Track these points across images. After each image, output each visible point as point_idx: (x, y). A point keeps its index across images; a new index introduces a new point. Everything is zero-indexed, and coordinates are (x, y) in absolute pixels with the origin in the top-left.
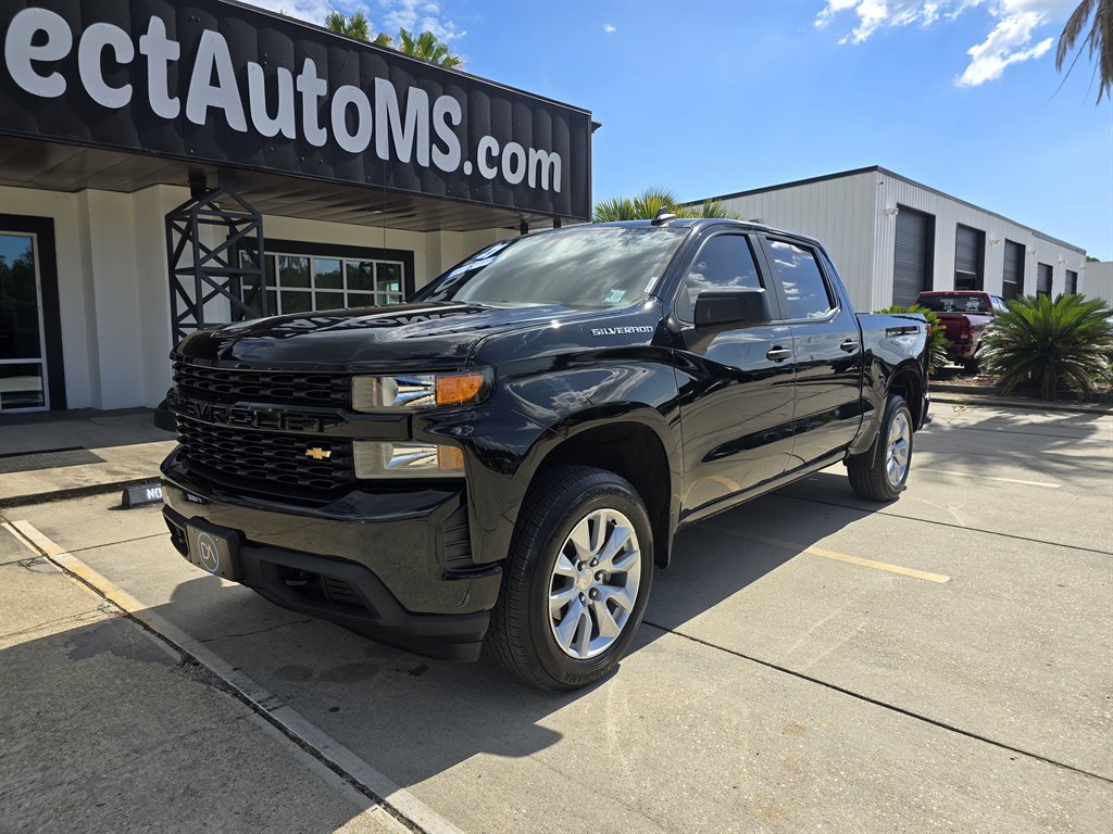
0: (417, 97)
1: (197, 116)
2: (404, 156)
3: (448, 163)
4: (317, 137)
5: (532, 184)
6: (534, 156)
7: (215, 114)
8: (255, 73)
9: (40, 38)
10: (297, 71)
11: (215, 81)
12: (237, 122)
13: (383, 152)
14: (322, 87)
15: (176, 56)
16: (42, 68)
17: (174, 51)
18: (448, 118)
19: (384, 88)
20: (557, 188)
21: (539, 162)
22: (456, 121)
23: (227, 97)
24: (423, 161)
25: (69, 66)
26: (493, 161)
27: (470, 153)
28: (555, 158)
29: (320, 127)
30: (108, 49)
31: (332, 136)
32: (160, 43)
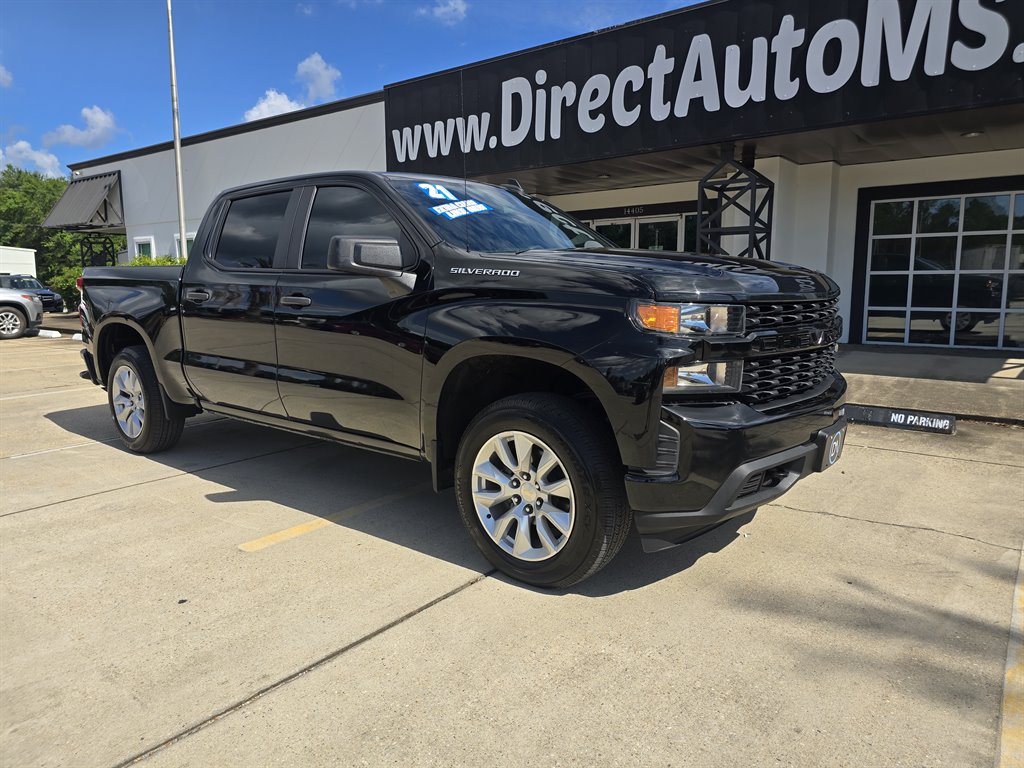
1: (681, 110)
4: (788, 91)
7: (696, 104)
8: (733, 53)
9: (595, 94)
10: (771, 32)
11: (698, 77)
12: (712, 105)
13: (870, 79)
14: (799, 38)
15: (671, 70)
16: (593, 114)
17: (669, 65)
23: (706, 86)
24: (935, 70)
25: (606, 109)
29: (792, 79)
30: (629, 84)
31: (804, 84)
32: (662, 64)
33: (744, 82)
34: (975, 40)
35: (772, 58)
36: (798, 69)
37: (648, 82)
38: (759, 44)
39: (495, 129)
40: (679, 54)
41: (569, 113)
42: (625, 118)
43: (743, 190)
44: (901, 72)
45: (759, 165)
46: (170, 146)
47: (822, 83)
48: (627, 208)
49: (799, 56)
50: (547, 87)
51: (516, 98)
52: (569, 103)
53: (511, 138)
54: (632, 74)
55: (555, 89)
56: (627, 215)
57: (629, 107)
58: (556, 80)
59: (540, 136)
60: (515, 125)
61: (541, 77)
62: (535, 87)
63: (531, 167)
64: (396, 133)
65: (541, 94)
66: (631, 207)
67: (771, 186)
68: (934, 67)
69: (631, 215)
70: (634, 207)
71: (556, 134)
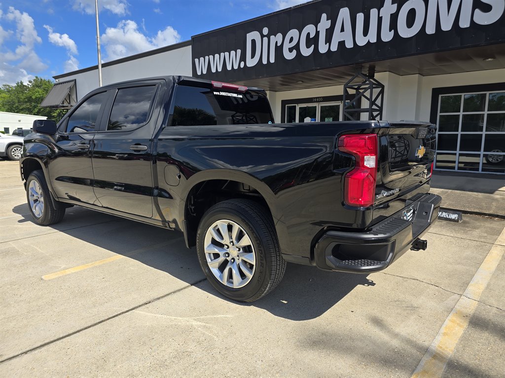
1: (334, 48)
3: (490, 17)
4: (388, 37)
7: (342, 44)
8: (360, 17)
9: (291, 40)
11: (342, 30)
12: (349, 45)
13: (431, 30)
14: (394, 9)
16: (291, 50)
17: (328, 24)
25: (297, 47)
29: (390, 31)
30: (308, 34)
31: (396, 33)
32: (325, 23)
33: (365, 33)
35: (380, 19)
36: (393, 25)
37: (317, 33)
38: (374, 12)
39: (243, 58)
40: (333, 18)
41: (279, 49)
42: (306, 52)
43: (366, 89)
44: (447, 26)
45: (377, 76)
46: (96, 67)
47: (406, 33)
48: (314, 98)
49: (394, 18)
50: (268, 36)
51: (254, 42)
52: (279, 44)
53: (251, 63)
54: (310, 29)
55: (272, 37)
56: (314, 102)
57: (308, 46)
58: (272, 33)
59: (265, 62)
60: (253, 56)
61: (266, 31)
62: (262, 36)
63: (260, 77)
64: (196, 60)
65: (265, 39)
66: (316, 98)
67: (383, 87)
68: (464, 23)
69: (316, 102)
70: (318, 97)
71: (272, 60)
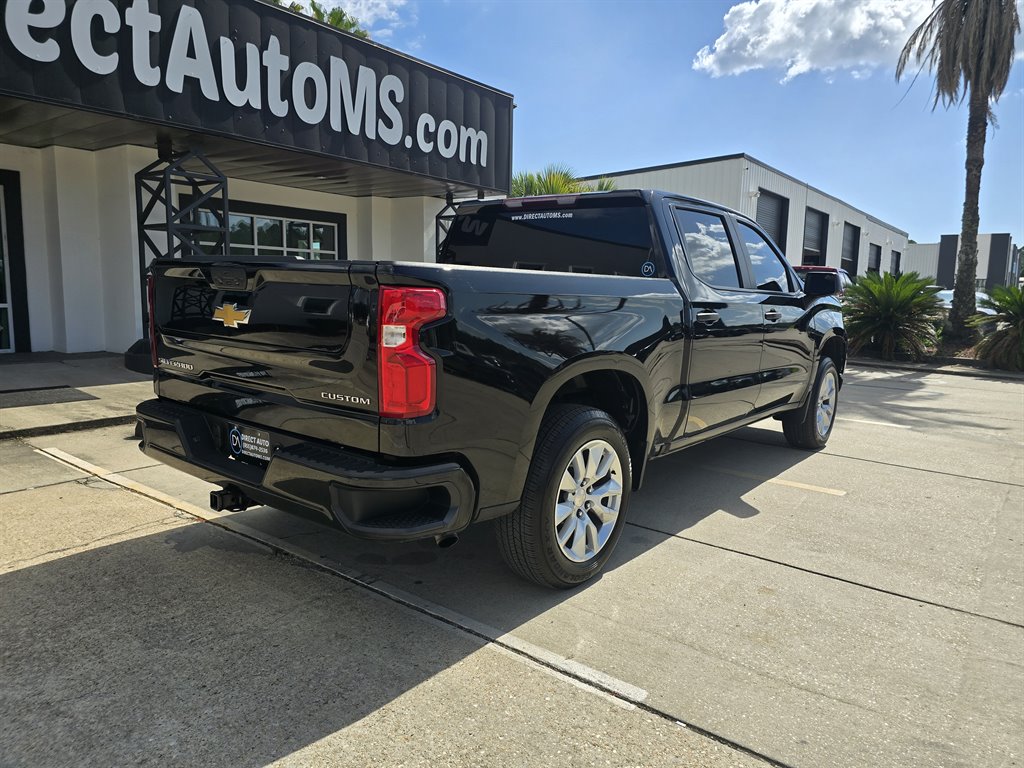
0: (366, 75)
1: (176, 85)
2: (355, 129)
3: (392, 137)
4: (279, 109)
5: (463, 158)
6: (466, 133)
7: (192, 83)
8: (227, 46)
9: (37, 6)
10: (263, 47)
11: (191, 53)
12: (210, 92)
13: (336, 125)
14: (284, 63)
15: (157, 29)
16: (39, 34)
17: (155, 23)
18: (392, 95)
19: (338, 66)
20: (484, 163)
21: (469, 139)
22: (400, 98)
23: (202, 69)
24: (371, 134)
25: (62, 34)
26: (431, 137)
27: (410, 129)
28: (482, 135)
29: (282, 99)
30: (98, 19)
31: (292, 108)
32: (144, 16)
33: (241, 84)
34: (389, 124)
35: (264, 70)
36: (286, 93)
37: (126, 31)
38: (252, 50)
40: (166, 15)
43: (215, 188)
44: (354, 126)
47: (305, 113)
49: (286, 80)
57: (99, 48)
